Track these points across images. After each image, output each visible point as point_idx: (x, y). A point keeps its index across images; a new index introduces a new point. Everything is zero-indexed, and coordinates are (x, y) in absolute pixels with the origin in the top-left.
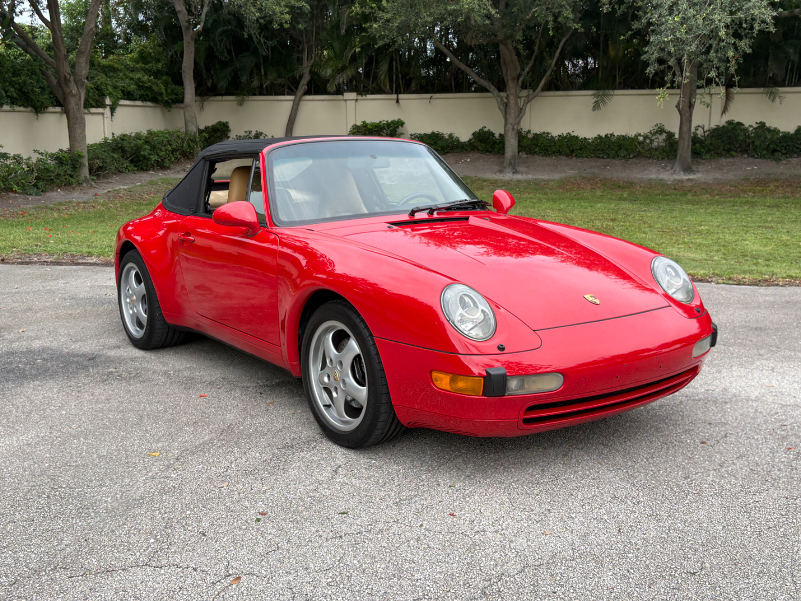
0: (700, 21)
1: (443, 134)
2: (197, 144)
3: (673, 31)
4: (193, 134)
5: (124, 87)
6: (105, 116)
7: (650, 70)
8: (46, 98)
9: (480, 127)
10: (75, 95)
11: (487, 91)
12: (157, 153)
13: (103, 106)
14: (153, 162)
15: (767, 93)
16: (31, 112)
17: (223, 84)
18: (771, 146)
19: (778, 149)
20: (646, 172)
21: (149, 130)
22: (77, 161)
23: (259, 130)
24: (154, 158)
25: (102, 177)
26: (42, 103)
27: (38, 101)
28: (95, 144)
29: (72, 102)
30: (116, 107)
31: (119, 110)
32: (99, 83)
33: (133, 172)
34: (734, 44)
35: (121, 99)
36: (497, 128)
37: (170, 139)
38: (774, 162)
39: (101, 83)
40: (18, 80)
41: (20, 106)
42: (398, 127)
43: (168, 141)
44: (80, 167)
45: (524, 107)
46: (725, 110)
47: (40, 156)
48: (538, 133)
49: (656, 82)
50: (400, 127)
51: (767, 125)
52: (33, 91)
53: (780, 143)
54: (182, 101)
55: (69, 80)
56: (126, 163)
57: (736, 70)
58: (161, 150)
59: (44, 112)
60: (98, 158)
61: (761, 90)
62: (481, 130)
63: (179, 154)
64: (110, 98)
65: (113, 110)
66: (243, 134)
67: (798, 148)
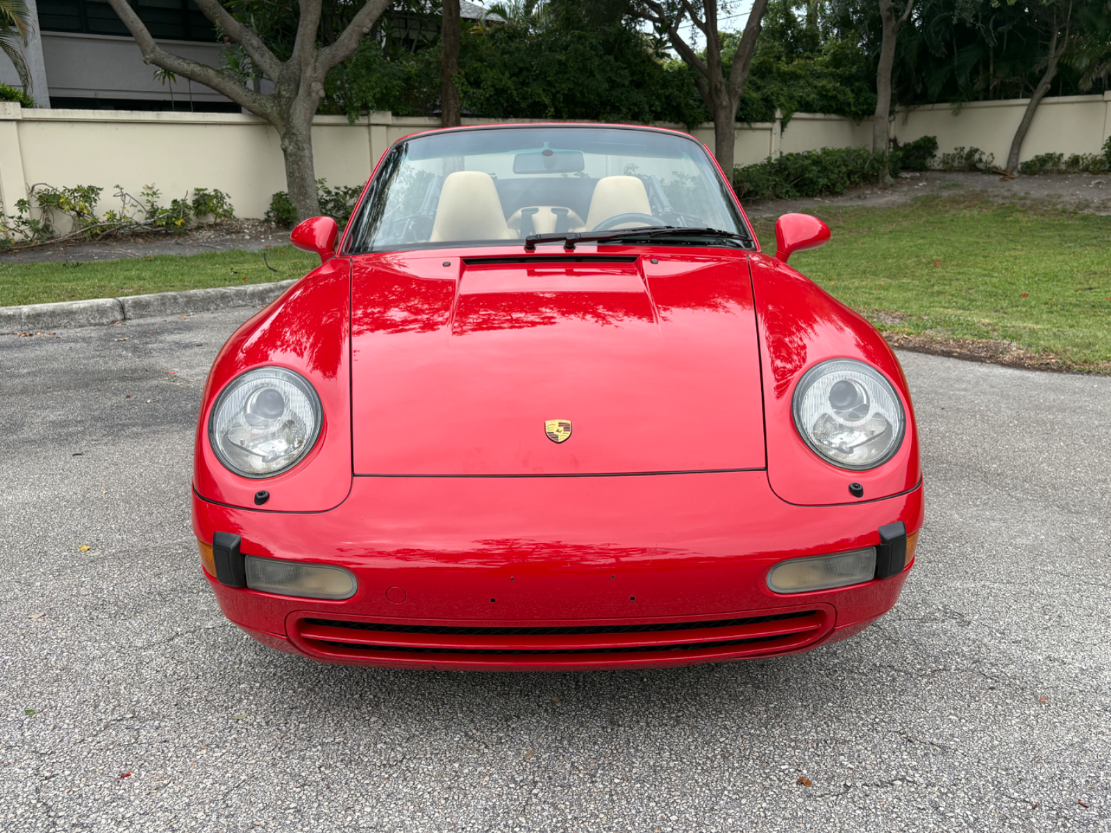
2: (885, 166)
4: (881, 152)
5: (801, 97)
6: (774, 131)
8: (701, 112)
10: (725, 107)
12: (827, 175)
13: (773, 120)
14: (820, 187)
17: (935, 89)
21: (824, 149)
23: (975, 146)
24: (823, 181)
25: (751, 203)
26: (695, 118)
27: (691, 116)
28: (755, 165)
29: (722, 115)
30: (789, 121)
31: (791, 125)
32: (769, 93)
33: (794, 198)
35: (797, 111)
37: (846, 158)
39: (772, 93)
41: (670, 121)
43: (844, 161)
47: (679, 179)
52: (687, 105)
54: (872, 112)
55: (720, 90)
56: (787, 187)
58: (832, 172)
59: (697, 129)
60: (750, 181)
63: (858, 177)
64: (781, 111)
65: (783, 125)
66: (952, 152)
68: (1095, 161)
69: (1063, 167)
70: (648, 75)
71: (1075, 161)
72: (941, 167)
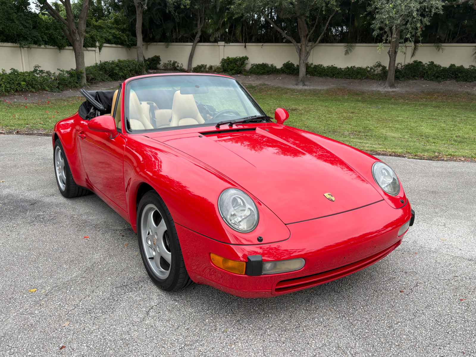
0: (403, 7)
1: (268, 64)
2: (143, 67)
3: (388, 12)
4: (141, 62)
5: (106, 37)
6: (96, 52)
7: (375, 33)
8: (64, 42)
9: (287, 61)
10: (78, 41)
11: (291, 42)
12: (122, 71)
13: (95, 47)
14: (120, 76)
15: (436, 46)
16: (57, 49)
17: (158, 37)
18: (436, 74)
19: (440, 76)
20: (371, 87)
21: (119, 60)
22: (80, 75)
23: (175, 61)
24: (121, 74)
25: (93, 83)
26: (62, 44)
27: (60, 43)
28: (91, 66)
29: (77, 44)
30: (102, 47)
31: (103, 49)
32: (93, 34)
33: (110, 81)
34: (421, 20)
35: (105, 43)
36: (295, 62)
38: (437, 83)
39: (94, 35)
40: (48, 32)
41: (50, 46)
42: (245, 60)
43: (128, 65)
44: (81, 78)
45: (309, 52)
46: (413, 55)
47: (61, 72)
48: (317, 65)
49: (378, 40)
50: (246, 60)
51: (435, 63)
52: (57, 38)
53: (441, 73)
54: (136, 45)
55: (75, 33)
56: (107, 76)
57: (421, 34)
58: (124, 70)
59: (63, 49)
60: (92, 74)
61: (433, 44)
62: (288, 63)
63: (134, 72)
64: (98, 43)
65: (100, 49)
66: (167, 62)
67: (450, 76)
68: (218, 68)
69: (207, 70)
70: (38, 23)
71: (211, 67)
72: (163, 68)
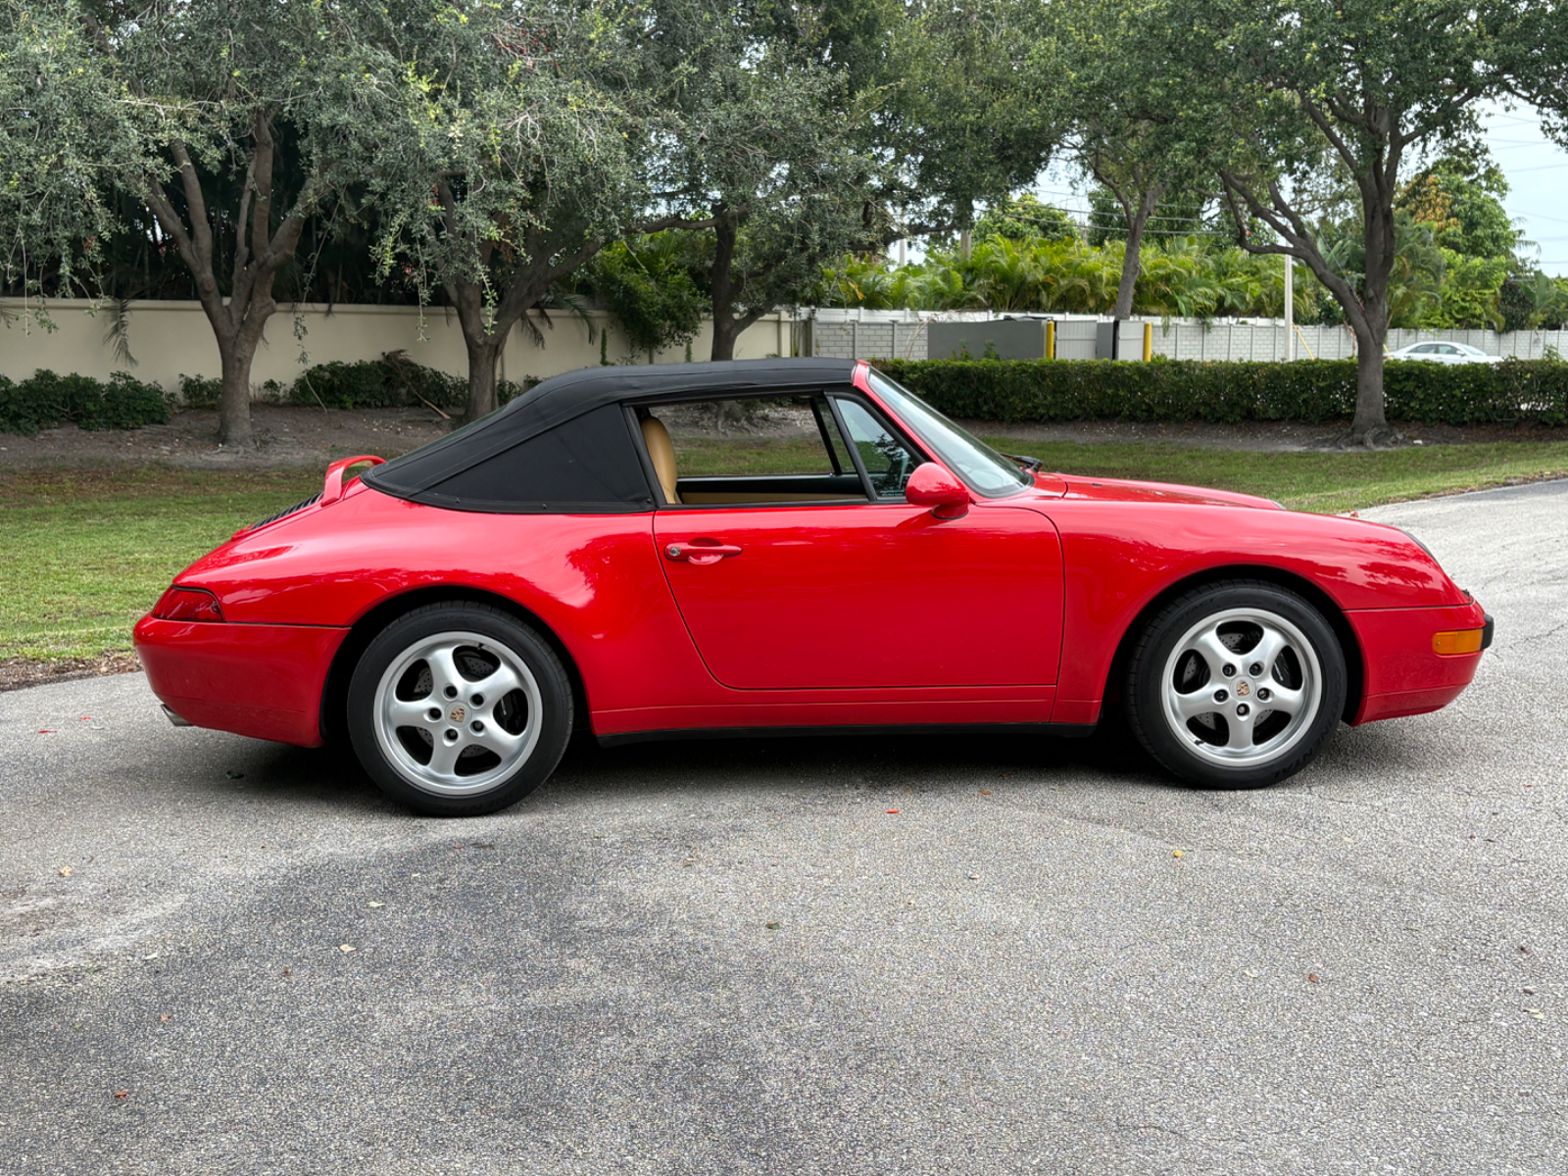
19: (22, 412)
53: (25, 400)
67: (58, 411)
